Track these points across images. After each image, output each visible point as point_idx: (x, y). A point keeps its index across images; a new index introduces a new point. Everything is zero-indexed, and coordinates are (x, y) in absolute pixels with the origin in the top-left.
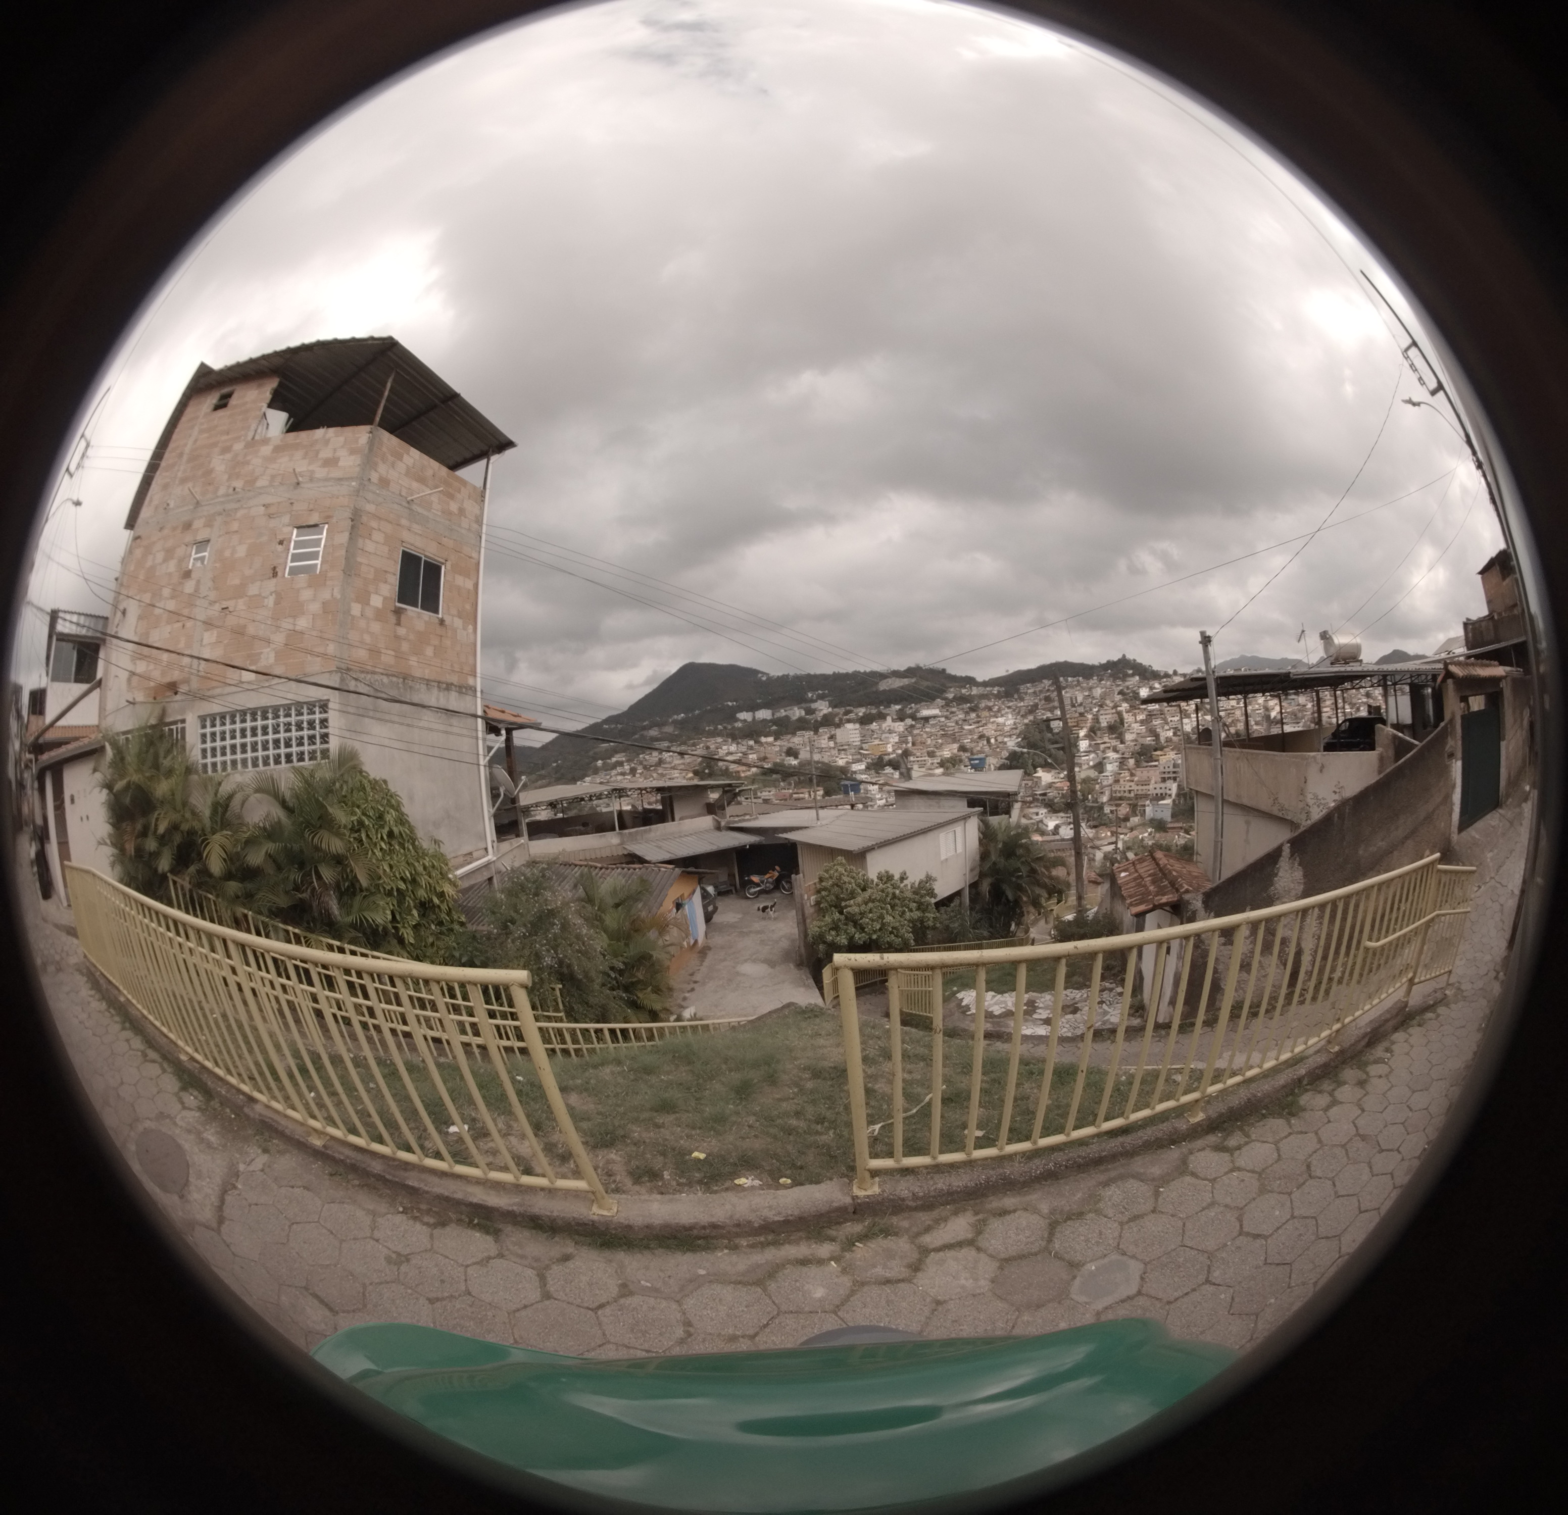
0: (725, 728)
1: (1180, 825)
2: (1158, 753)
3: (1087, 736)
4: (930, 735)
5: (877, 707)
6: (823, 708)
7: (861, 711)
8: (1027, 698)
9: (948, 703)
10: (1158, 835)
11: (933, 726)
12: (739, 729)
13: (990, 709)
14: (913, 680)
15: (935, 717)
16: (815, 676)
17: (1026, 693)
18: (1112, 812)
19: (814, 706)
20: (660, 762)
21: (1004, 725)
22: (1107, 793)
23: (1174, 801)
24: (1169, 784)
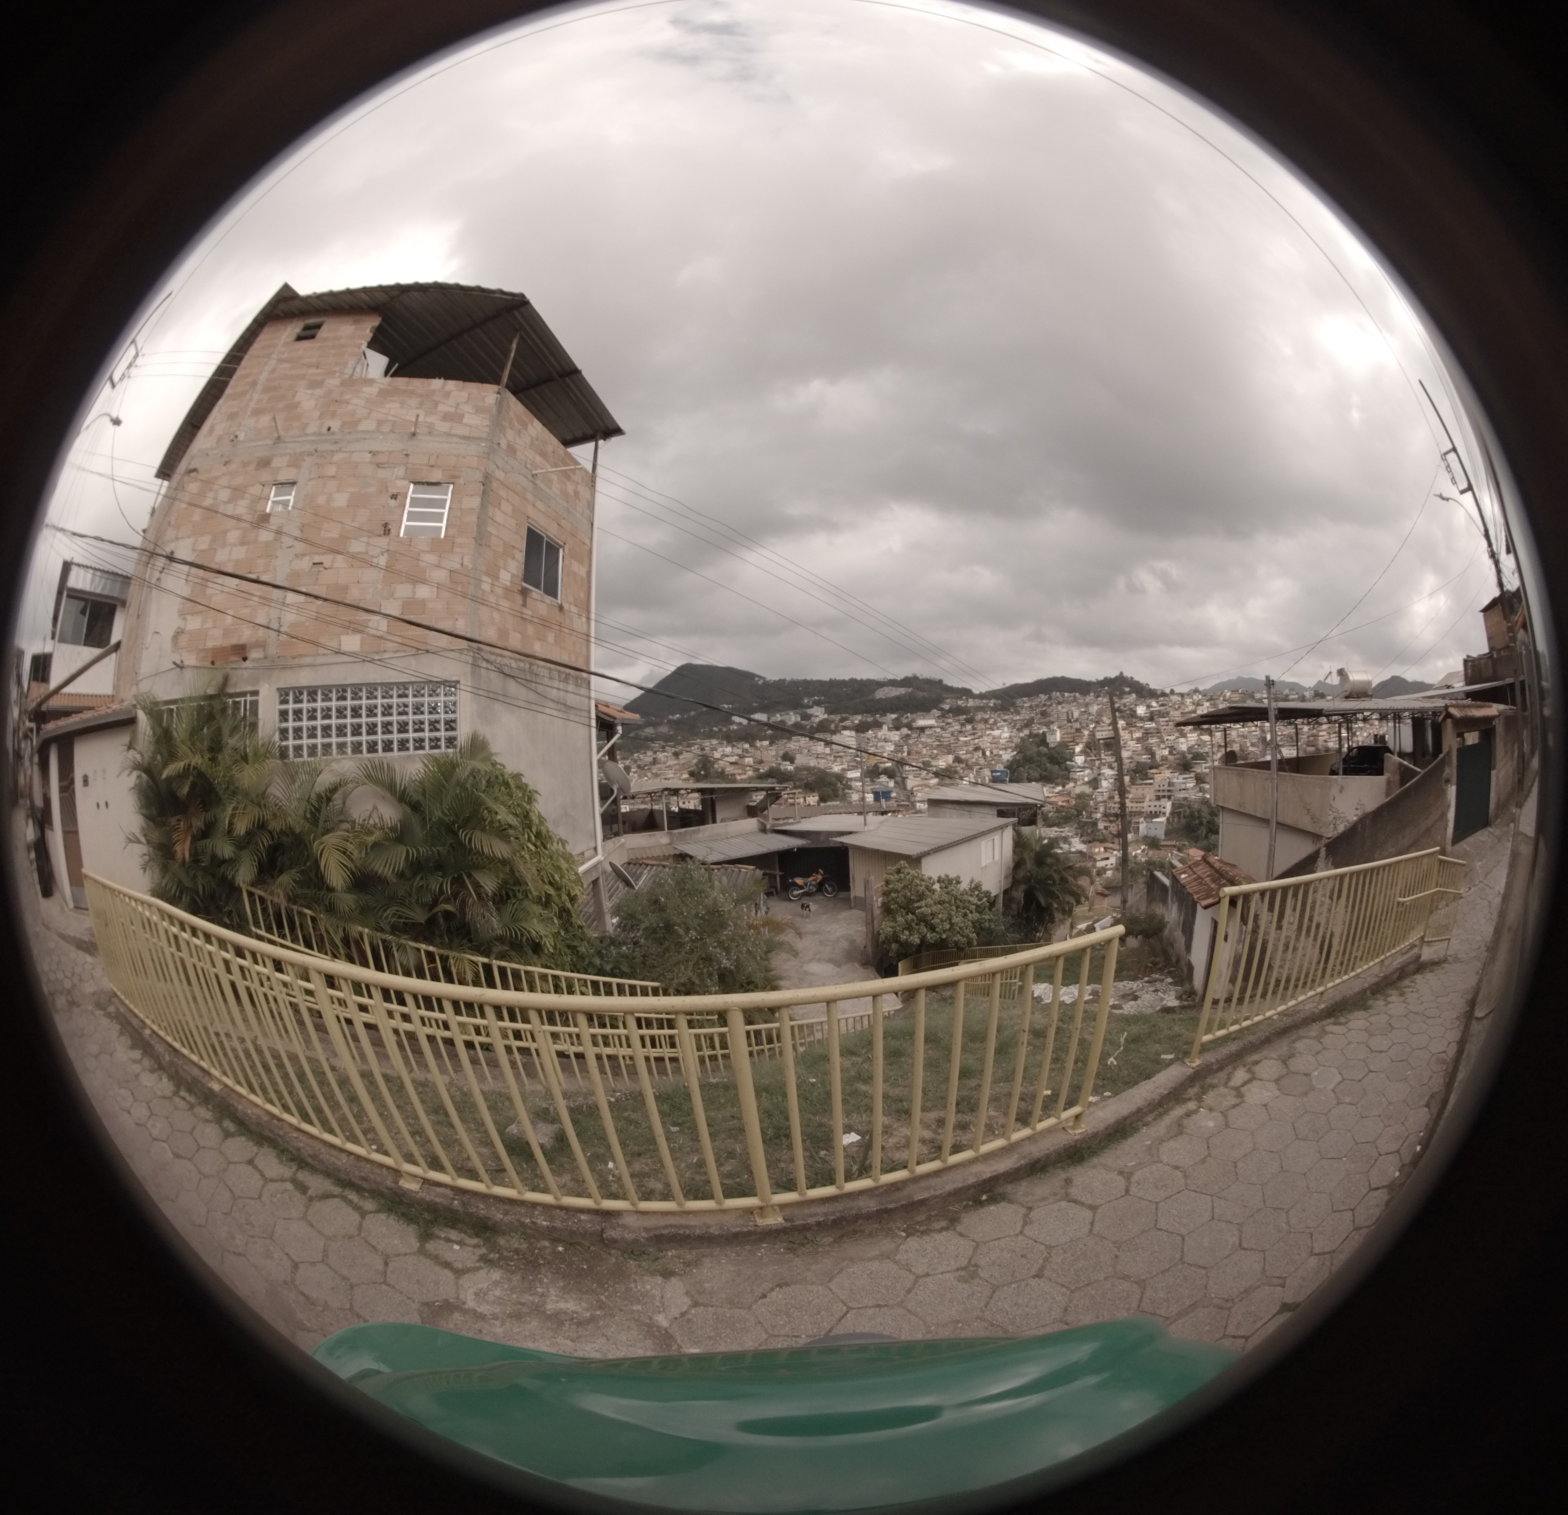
0: (720, 730)
1: (1174, 843)
2: (1154, 771)
3: (1083, 752)
4: (926, 745)
5: (873, 715)
6: (819, 714)
7: (857, 719)
8: (1023, 711)
9: (944, 714)
10: (1151, 853)
11: (929, 736)
12: (734, 731)
13: (986, 721)
14: (910, 690)
15: (931, 727)
16: (812, 682)
17: (1022, 707)
18: (1106, 828)
19: (810, 711)
20: (655, 762)
21: (1000, 737)
22: (1102, 809)
23: (1168, 819)
24: (1163, 802)
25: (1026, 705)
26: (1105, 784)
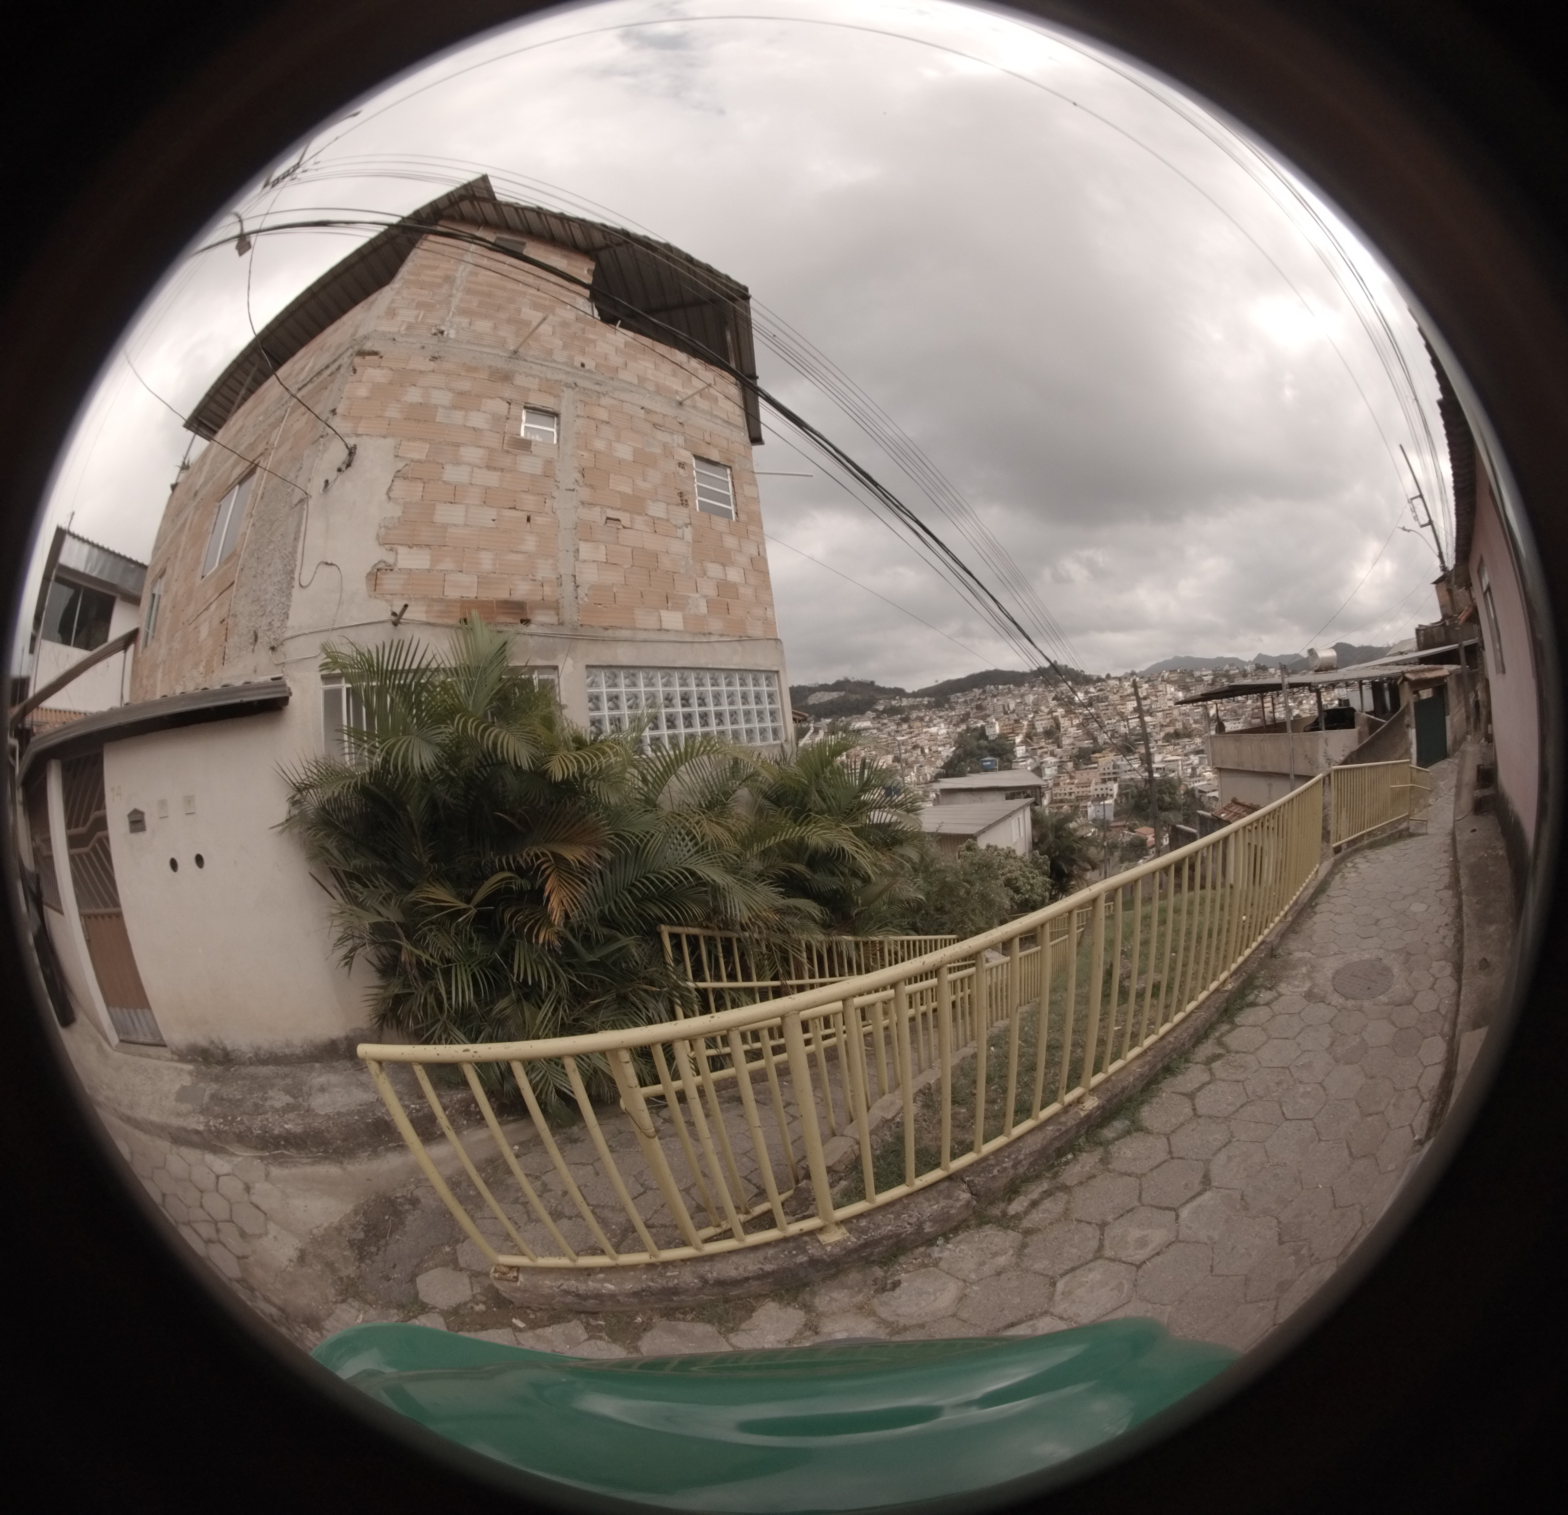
1: (1124, 823)
2: (1097, 755)
3: (1024, 742)
4: (864, 747)
8: (958, 707)
11: (866, 738)
13: (921, 719)
14: (842, 694)
15: (866, 729)
17: (957, 703)
21: (937, 734)
22: (1048, 796)
23: (1116, 801)
24: (1110, 784)
25: (961, 700)
26: (1049, 772)
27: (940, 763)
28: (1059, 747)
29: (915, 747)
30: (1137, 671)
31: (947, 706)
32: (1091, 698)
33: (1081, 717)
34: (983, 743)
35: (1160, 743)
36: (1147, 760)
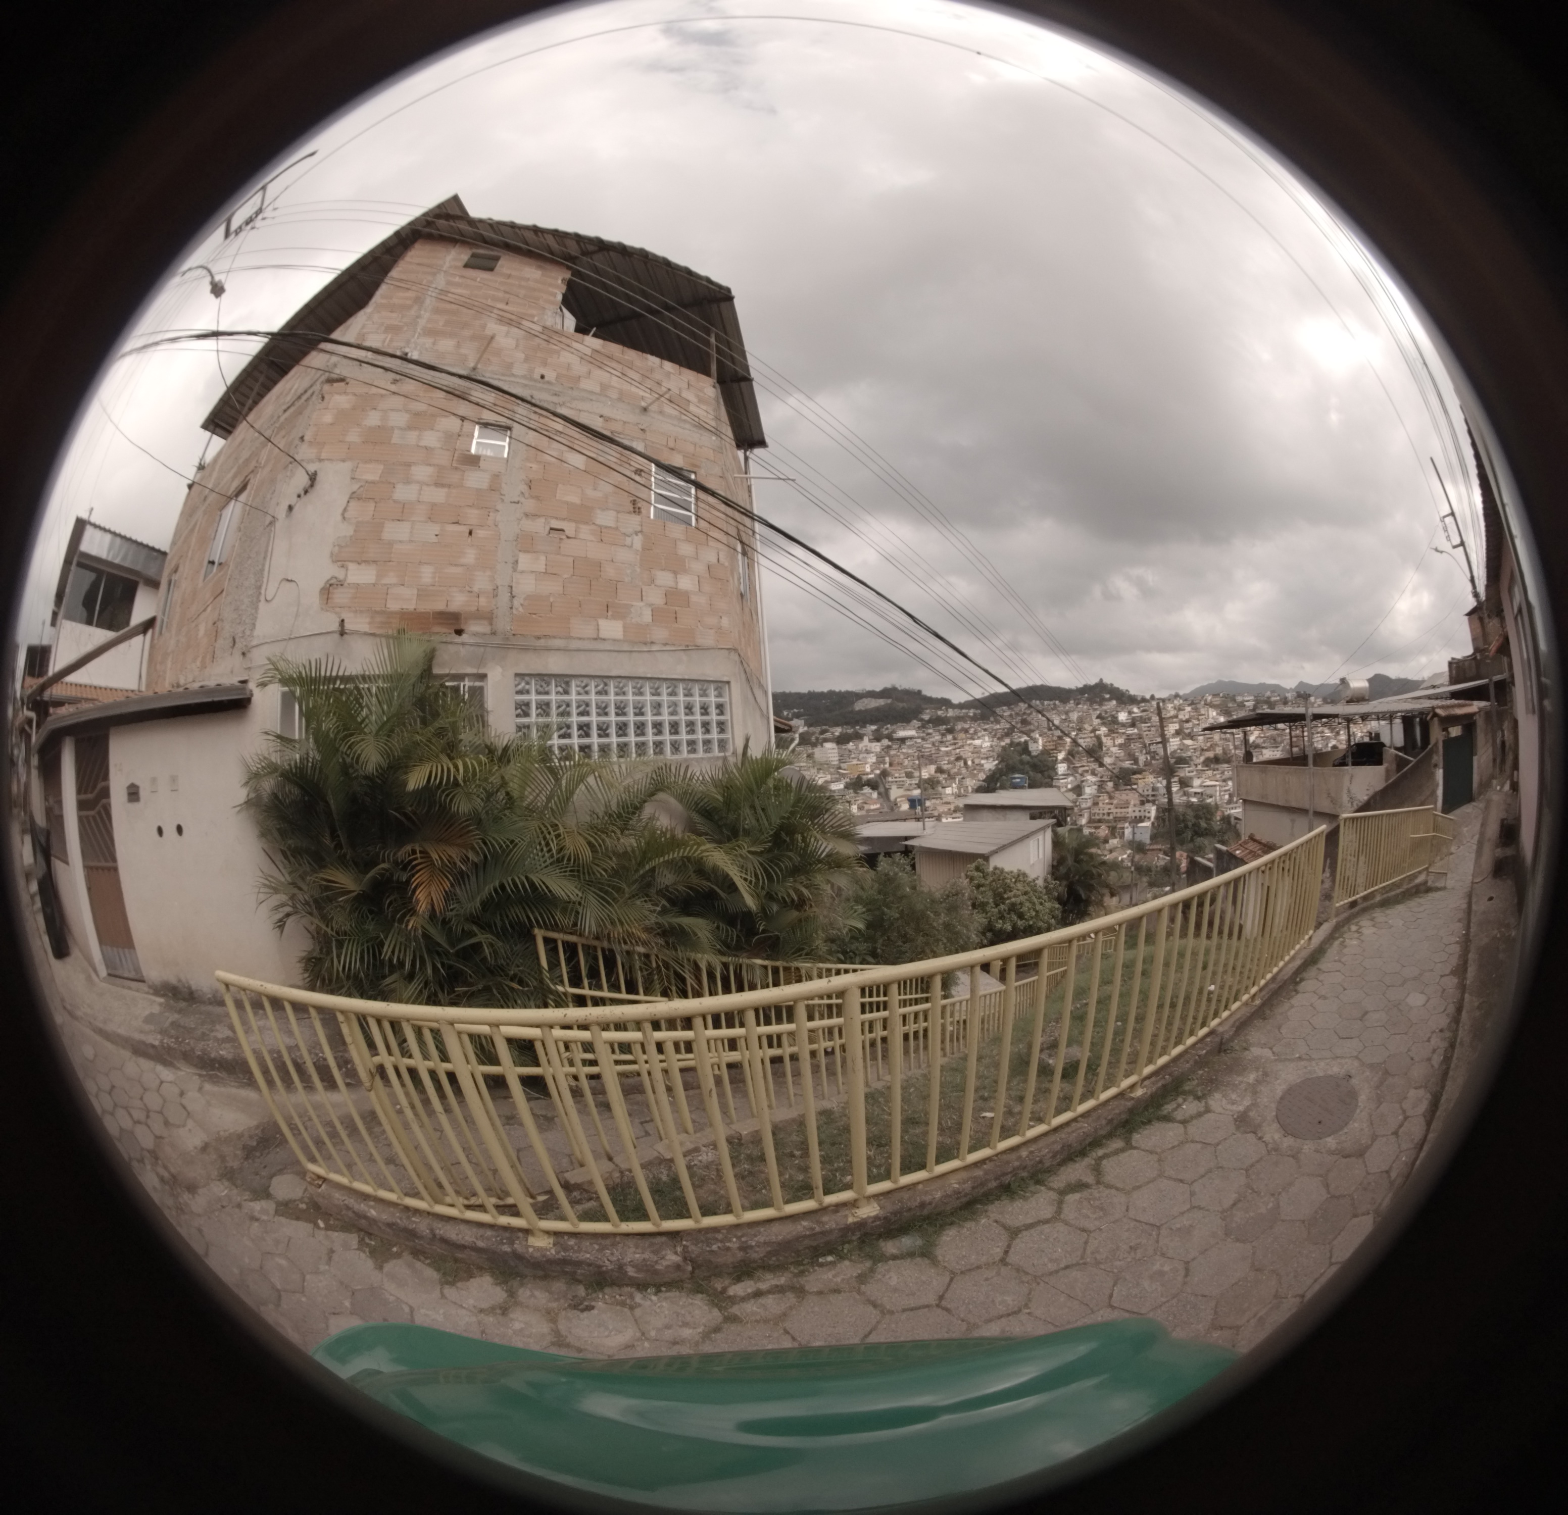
1: (1159, 847)
2: (1137, 776)
3: (1065, 760)
4: (907, 756)
5: (853, 727)
6: (799, 727)
7: (837, 731)
8: (1003, 720)
9: (924, 725)
10: (1137, 857)
11: (910, 747)
13: (966, 731)
14: (889, 701)
15: (911, 738)
16: (794, 694)
17: (1002, 716)
18: (1090, 834)
21: (981, 747)
22: (1086, 815)
23: (1153, 824)
24: (1148, 806)
25: (1006, 714)
26: (1089, 791)
27: (982, 776)
28: (1101, 765)
29: (959, 758)
30: (1181, 693)
31: (992, 719)
32: (1134, 719)
33: (1124, 737)
34: (1025, 758)
35: (1200, 767)
36: (1185, 783)
